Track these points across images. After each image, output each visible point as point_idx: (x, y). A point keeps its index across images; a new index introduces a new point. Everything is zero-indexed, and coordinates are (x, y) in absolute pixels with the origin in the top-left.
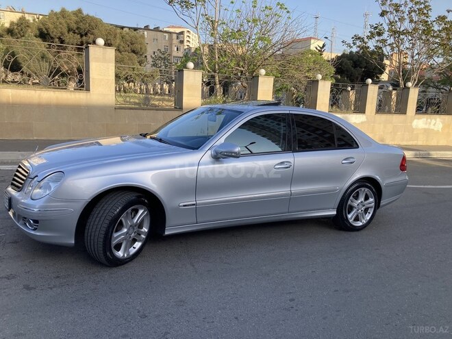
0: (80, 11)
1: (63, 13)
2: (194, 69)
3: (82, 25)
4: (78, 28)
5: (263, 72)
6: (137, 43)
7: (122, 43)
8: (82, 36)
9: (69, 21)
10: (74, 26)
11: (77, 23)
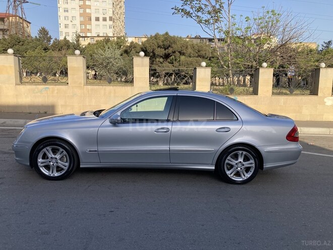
0: (167, 34)
1: (156, 37)
2: (206, 66)
3: (165, 43)
4: (163, 45)
5: (265, 64)
6: (202, 50)
7: (192, 52)
8: (165, 49)
9: (158, 41)
10: (161, 44)
11: (163, 42)
